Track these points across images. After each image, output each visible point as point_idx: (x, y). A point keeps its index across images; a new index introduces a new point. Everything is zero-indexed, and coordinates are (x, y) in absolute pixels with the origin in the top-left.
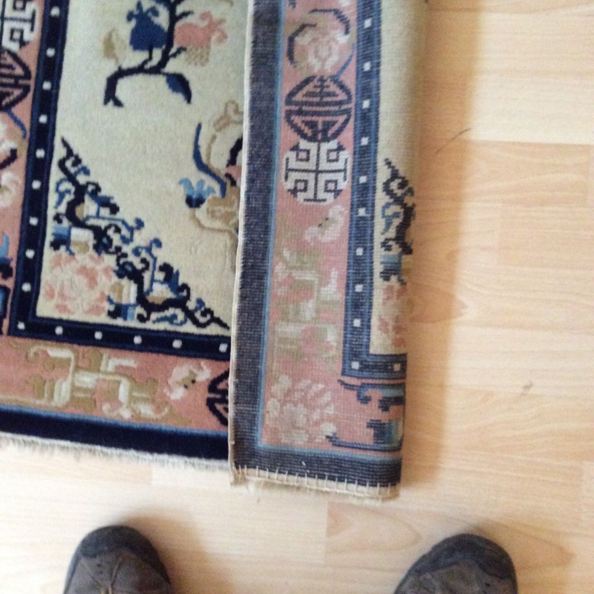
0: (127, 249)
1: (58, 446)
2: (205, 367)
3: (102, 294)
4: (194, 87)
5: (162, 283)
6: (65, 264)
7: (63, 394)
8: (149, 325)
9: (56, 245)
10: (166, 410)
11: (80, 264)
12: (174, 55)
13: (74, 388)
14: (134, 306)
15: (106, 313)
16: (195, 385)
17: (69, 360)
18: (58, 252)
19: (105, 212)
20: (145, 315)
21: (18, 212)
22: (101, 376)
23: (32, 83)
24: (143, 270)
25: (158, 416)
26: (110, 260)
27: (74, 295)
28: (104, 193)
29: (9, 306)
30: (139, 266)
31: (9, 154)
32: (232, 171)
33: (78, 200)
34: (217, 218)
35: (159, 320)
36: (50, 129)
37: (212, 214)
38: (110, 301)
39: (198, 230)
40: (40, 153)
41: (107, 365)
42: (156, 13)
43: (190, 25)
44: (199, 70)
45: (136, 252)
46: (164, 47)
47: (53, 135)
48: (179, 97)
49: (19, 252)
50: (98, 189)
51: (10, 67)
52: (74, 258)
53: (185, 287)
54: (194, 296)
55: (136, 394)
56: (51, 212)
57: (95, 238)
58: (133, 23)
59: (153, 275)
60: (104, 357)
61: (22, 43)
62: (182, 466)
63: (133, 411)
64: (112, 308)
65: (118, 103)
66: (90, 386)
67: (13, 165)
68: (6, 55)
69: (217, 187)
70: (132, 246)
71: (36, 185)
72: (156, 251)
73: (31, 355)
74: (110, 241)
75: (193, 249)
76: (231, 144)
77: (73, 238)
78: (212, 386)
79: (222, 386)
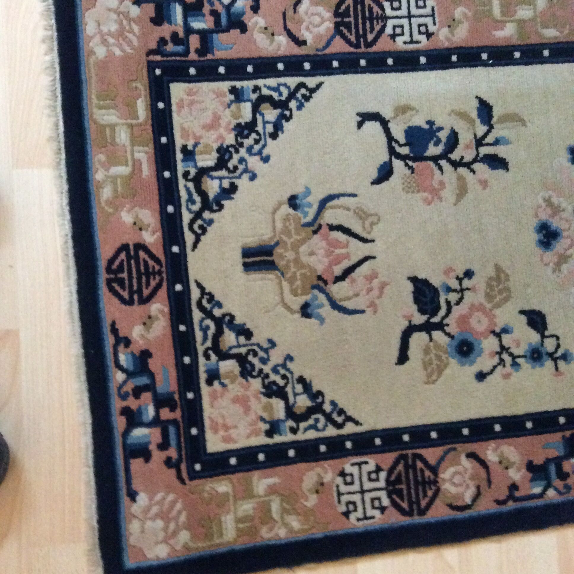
0: (243, 152)
1: (58, 120)
2: (155, 236)
3: (200, 137)
4: (385, 185)
5: (220, 186)
6: (220, 101)
7: (106, 117)
8: (182, 182)
9: (233, 90)
10: (111, 210)
11: (222, 114)
12: (407, 165)
13: (113, 127)
14: (196, 166)
15: (184, 143)
16: (138, 231)
17: (137, 118)
18: (228, 93)
19: (270, 128)
20: (189, 177)
21: (255, 55)
22: (129, 149)
23: (363, 49)
24: (228, 169)
25: (103, 204)
26: (230, 139)
27: (194, 113)
28: (286, 125)
29: (174, 58)
30: (230, 165)
31: (301, 39)
32: (325, 230)
33: (275, 104)
34: (284, 224)
35: (188, 190)
36: (329, 71)
37: (287, 218)
38: (196, 145)
39: (271, 210)
40: (307, 66)
41: (139, 152)
42: (436, 144)
43: (433, 174)
44: (400, 187)
45: (242, 160)
46: (412, 155)
47: (324, 75)
48: (375, 175)
49: (222, 60)
50: (288, 119)
51: (372, 29)
52: (225, 109)
53: (221, 207)
54: (214, 216)
55: (119, 180)
56: (260, 82)
57: (246, 123)
58: (426, 127)
59: (224, 178)
60: (147, 148)
61: (393, 37)
62: (63, 233)
63: (104, 181)
64: (190, 148)
65: (360, 125)
66: (118, 140)
67: (292, 44)
68: (381, 24)
69: (309, 219)
70: (246, 156)
71: (281, 66)
72: (246, 177)
73: (134, 85)
74: (247, 137)
75: (254, 208)
76: (346, 225)
77: (243, 104)
78: (140, 246)
79: (142, 254)
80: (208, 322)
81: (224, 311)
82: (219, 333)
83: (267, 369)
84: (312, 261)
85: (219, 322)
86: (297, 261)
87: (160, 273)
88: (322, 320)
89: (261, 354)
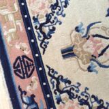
0: (55, 15)
2: (29, 52)
3: (39, 13)
7: (4, 12)
8: (35, 30)
10: (11, 45)
11: (45, 2)
13: (7, 15)
14: (39, 24)
15: (34, 16)
16: (23, 51)
17: (15, 10)
19: (64, 4)
20: (37, 28)
22: (14, 22)
25: (8, 44)
26: (50, 11)
27: (35, 4)
30: (51, 21)
32: (91, 37)
35: (38, 33)
37: (76, 36)
38: (38, 16)
41: (18, 22)
45: (55, 18)
53: (51, 37)
55: (12, 34)
57: (55, 4)
59: (50, 26)
60: (20, 21)
63: (7, 35)
64: (36, 17)
66: (10, 20)
69: (84, 34)
72: (58, 24)
74: (56, 9)
76: (99, 34)
78: (24, 56)
79: (25, 59)
80: (54, 80)
81: (58, 75)
82: (58, 83)
83: (79, 94)
84: (88, 50)
85: (57, 79)
86: (82, 51)
87: (33, 65)
88: (97, 72)
89: (76, 89)
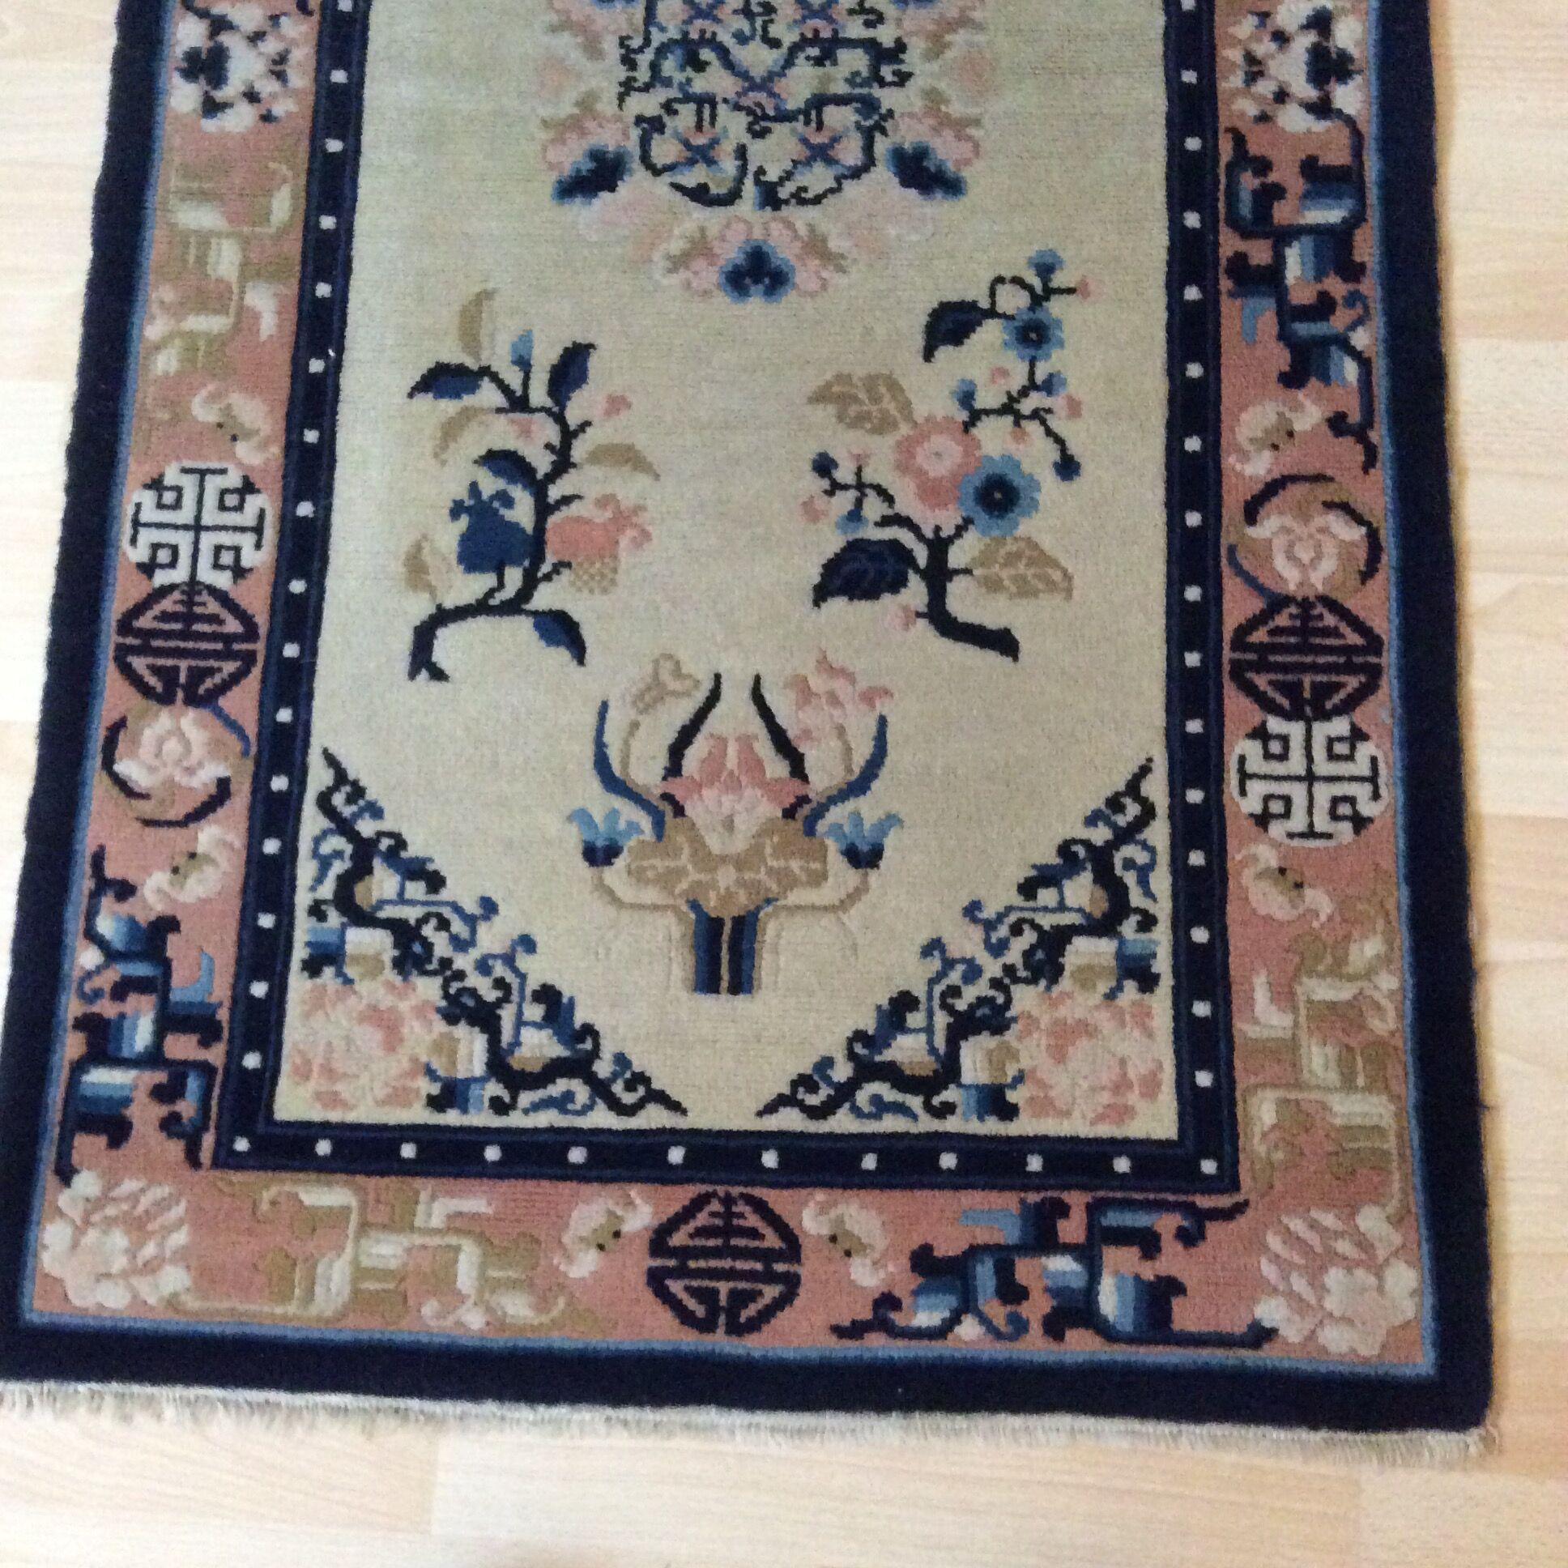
0: (463, 962)
1: (325, 1407)
3: (414, 1060)
4: (588, 633)
5: (538, 1026)
6: (334, 1005)
7: (334, 1288)
8: (516, 1120)
9: (313, 967)
10: (561, 1302)
11: (364, 1002)
12: (548, 577)
13: (360, 1273)
14: (482, 1080)
15: (424, 1101)
16: (621, 1241)
17: (346, 1210)
18: (318, 981)
19: (416, 889)
20: (507, 1099)
21: (235, 905)
22: (418, 1240)
23: (260, 647)
24: (499, 1003)
25: (545, 1319)
26: (428, 989)
27: (354, 1069)
28: (413, 851)
29: (214, 1103)
30: (490, 995)
31: (213, 790)
32: (676, 788)
33: (361, 868)
34: (648, 882)
35: (536, 1107)
36: (300, 731)
37: (637, 875)
38: (430, 1073)
39: (611, 911)
40: (279, 783)
41: (429, 1215)
42: (508, 502)
43: (579, 520)
44: (600, 601)
45: (483, 967)
46: (526, 563)
47: (306, 744)
48: (561, 655)
49: (234, 987)
50: (400, 843)
51: (214, 619)
52: (355, 993)
53: (589, 1031)
54: (608, 1051)
55: (494, 1273)
56: (303, 899)
57: (397, 945)
58: (464, 522)
59: (520, 1013)
60: (424, 1197)
61: (239, 572)
62: (602, 1428)
63: (489, 1309)
64: (435, 1089)
65: (438, 675)
66: (393, 1264)
67: (221, 812)
68: (205, 597)
69: (645, 822)
70: (474, 954)
71: (271, 846)
72: (524, 962)
73: (265, 1207)
74: (428, 946)
75: (601, 950)
76: (670, 736)
77: (349, 948)
78: (658, 1241)
79: (678, 1239)
80: (862, 1097)
81: (840, 1057)
82: (892, 1074)
83: (992, 968)
84: (746, 826)
85: (866, 1071)
86: (740, 863)
87: (728, 1201)
88: (892, 820)
89: (955, 977)
